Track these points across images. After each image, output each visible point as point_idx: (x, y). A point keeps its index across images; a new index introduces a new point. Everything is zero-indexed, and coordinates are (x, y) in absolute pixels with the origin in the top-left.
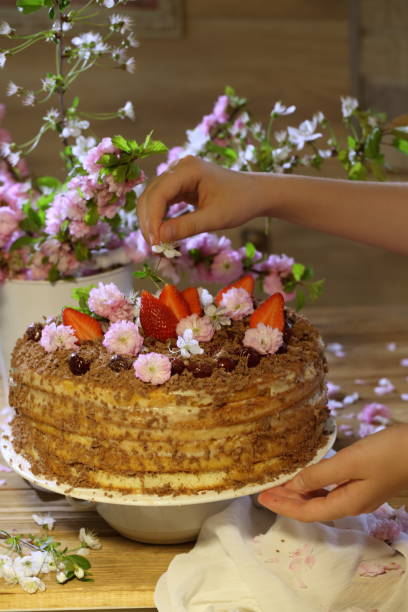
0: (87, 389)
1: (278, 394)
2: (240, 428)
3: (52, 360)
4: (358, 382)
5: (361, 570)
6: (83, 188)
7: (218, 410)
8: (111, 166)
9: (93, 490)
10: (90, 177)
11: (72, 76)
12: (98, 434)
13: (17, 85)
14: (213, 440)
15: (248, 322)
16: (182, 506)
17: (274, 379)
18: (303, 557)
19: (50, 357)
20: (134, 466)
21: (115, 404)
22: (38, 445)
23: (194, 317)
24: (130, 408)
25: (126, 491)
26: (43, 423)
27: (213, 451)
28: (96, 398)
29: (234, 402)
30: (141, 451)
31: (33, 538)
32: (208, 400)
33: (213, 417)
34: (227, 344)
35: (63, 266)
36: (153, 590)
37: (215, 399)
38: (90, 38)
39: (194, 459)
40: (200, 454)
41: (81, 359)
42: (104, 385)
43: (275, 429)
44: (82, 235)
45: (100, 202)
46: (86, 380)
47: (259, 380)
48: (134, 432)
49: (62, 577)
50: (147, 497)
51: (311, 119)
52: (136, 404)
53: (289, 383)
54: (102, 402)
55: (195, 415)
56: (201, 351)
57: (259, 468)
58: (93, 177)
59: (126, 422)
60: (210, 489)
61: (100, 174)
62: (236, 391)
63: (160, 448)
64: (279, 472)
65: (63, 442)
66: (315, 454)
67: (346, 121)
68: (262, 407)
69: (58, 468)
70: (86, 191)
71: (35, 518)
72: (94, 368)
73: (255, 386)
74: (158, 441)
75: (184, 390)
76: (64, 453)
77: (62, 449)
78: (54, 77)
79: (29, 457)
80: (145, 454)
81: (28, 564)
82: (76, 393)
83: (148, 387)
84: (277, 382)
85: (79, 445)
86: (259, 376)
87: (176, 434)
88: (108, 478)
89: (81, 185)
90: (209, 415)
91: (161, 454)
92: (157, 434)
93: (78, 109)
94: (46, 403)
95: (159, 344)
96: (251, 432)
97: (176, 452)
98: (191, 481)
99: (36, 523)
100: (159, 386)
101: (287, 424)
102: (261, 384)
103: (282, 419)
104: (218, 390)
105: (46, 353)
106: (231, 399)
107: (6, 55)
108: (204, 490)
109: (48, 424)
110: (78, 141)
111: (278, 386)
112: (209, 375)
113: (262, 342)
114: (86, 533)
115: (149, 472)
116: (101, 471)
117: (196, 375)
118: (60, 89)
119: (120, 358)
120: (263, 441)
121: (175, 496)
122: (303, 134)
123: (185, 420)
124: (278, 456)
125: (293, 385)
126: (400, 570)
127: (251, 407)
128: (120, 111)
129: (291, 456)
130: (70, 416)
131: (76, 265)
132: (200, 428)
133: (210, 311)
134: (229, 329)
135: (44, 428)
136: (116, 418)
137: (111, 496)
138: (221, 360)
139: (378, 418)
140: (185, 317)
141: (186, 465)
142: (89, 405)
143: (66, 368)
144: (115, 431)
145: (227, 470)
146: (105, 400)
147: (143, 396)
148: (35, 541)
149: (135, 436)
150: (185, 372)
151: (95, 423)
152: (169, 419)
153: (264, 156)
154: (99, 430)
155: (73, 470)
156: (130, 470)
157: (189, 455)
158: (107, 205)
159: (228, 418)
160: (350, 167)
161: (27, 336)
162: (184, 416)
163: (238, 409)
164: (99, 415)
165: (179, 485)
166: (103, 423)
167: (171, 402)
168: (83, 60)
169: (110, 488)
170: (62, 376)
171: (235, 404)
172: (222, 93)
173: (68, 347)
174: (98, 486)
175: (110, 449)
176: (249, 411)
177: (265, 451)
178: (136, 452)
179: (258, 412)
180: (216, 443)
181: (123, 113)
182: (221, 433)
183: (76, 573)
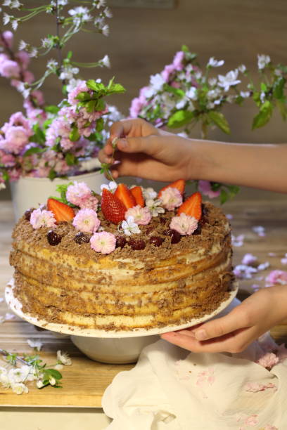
0: (58, 256)
1: (192, 263)
2: (164, 286)
3: (37, 235)
4: (271, 254)
5: (246, 387)
6: (67, 116)
7: (147, 273)
8: (86, 101)
9: (61, 325)
10: (72, 108)
11: (67, 37)
12: (65, 287)
13: (26, 42)
14: (144, 293)
15: (177, 211)
16: (121, 339)
17: (189, 253)
18: (207, 377)
19: (35, 232)
20: (89, 309)
21: (77, 266)
22: (27, 292)
23: (138, 207)
24: (87, 270)
25: (84, 327)
26: (30, 277)
27: (144, 301)
28: (64, 262)
29: (159, 267)
30: (94, 299)
31: (25, 356)
32: (141, 265)
33: (144, 277)
34: (160, 227)
35: (58, 169)
36: (102, 396)
37: (146, 265)
38: (81, 10)
39: (130, 307)
40: (135, 303)
41: (55, 234)
42: (69, 253)
43: (189, 287)
44: (69, 148)
45: (79, 125)
46: (58, 249)
47: (178, 253)
48: (90, 286)
49: (40, 384)
50: (98, 331)
51: (234, 70)
52: (91, 267)
53: (200, 255)
54: (68, 265)
55: (131, 276)
56: (139, 232)
57: (177, 314)
58: (74, 108)
59: (84, 279)
60: (141, 327)
61: (78, 106)
62: (161, 260)
63: (107, 298)
64: (192, 317)
65: (43, 291)
66: (219, 305)
67: (260, 71)
68: (179, 271)
69: (39, 309)
70: (69, 117)
71: (29, 342)
72: (64, 241)
73: (174, 257)
74: (106, 293)
75: (124, 258)
76: (43, 299)
77: (42, 296)
78: (53, 37)
79: (22, 301)
80: (97, 302)
81: (18, 374)
82: (51, 258)
83: (99, 256)
84: (191, 254)
85: (53, 294)
86: (179, 250)
87: (118, 289)
88: (72, 317)
89: (66, 113)
90: (141, 276)
91: (108, 302)
92: (105, 288)
93: (72, 59)
94: (31, 264)
95: (112, 225)
96: (172, 289)
97: (118, 301)
98: (128, 321)
99: (29, 346)
100: (107, 254)
101: (198, 284)
102: (179, 255)
103: (194, 280)
104: (148, 259)
105: (34, 230)
106: (158, 265)
107: (18, 22)
108: (137, 328)
109: (33, 279)
110: (71, 82)
111: (192, 257)
112: (143, 248)
113: (183, 226)
114: (62, 354)
115: (100, 314)
116: (67, 313)
117: (134, 248)
118: (57, 46)
119: (82, 235)
120: (180, 295)
121: (116, 331)
122: (229, 80)
123: (125, 279)
124: (190, 306)
125: (203, 257)
126: (275, 388)
127: (171, 271)
128: (100, 62)
129: (201, 306)
130: (47, 273)
131: (67, 168)
132: (135, 285)
133: (150, 203)
134: (163, 216)
135: (30, 281)
136: (77, 276)
137: (73, 330)
138: (152, 238)
139: (279, 280)
140: (132, 207)
141: (125, 310)
142: (59, 267)
143: (46, 240)
144: (76, 285)
145: (154, 314)
146: (70, 263)
147: (96, 261)
148: (26, 359)
149: (91, 289)
150: (127, 245)
151: (63, 279)
152: (113, 278)
153: (202, 95)
154: (66, 283)
155: (49, 310)
156: (86, 312)
157: (127, 303)
158: (84, 127)
159: (154, 278)
160: (261, 104)
161: (25, 217)
162: (124, 276)
163: (163, 272)
164: (66, 274)
165: (120, 324)
166: (68, 279)
167: (115, 266)
168: (75, 26)
169: (73, 324)
170: (42, 245)
171: (161, 269)
172: (180, 50)
173: (49, 225)
174: (65, 322)
175: (73, 297)
176: (170, 274)
177: (182, 302)
178: (91, 300)
179: (176, 275)
180: (146, 296)
181: (102, 63)
182: (150, 289)
183: (50, 382)
